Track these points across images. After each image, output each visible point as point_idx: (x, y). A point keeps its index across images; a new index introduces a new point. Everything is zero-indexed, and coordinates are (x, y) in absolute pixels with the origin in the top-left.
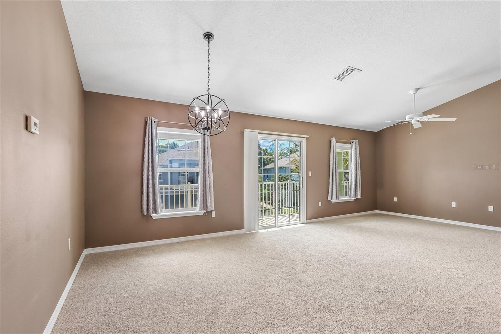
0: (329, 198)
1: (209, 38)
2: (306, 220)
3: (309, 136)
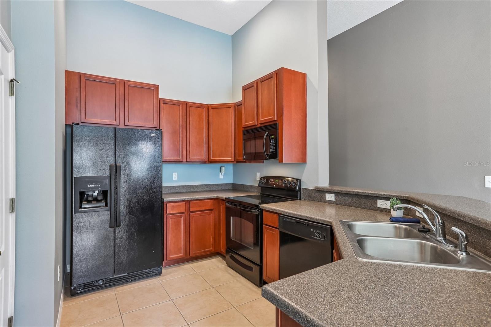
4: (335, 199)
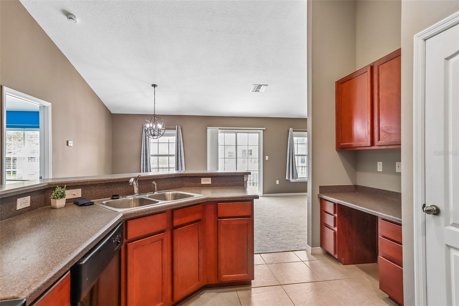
0: (287, 178)
1: (155, 87)
2: (263, 194)
3: (265, 129)
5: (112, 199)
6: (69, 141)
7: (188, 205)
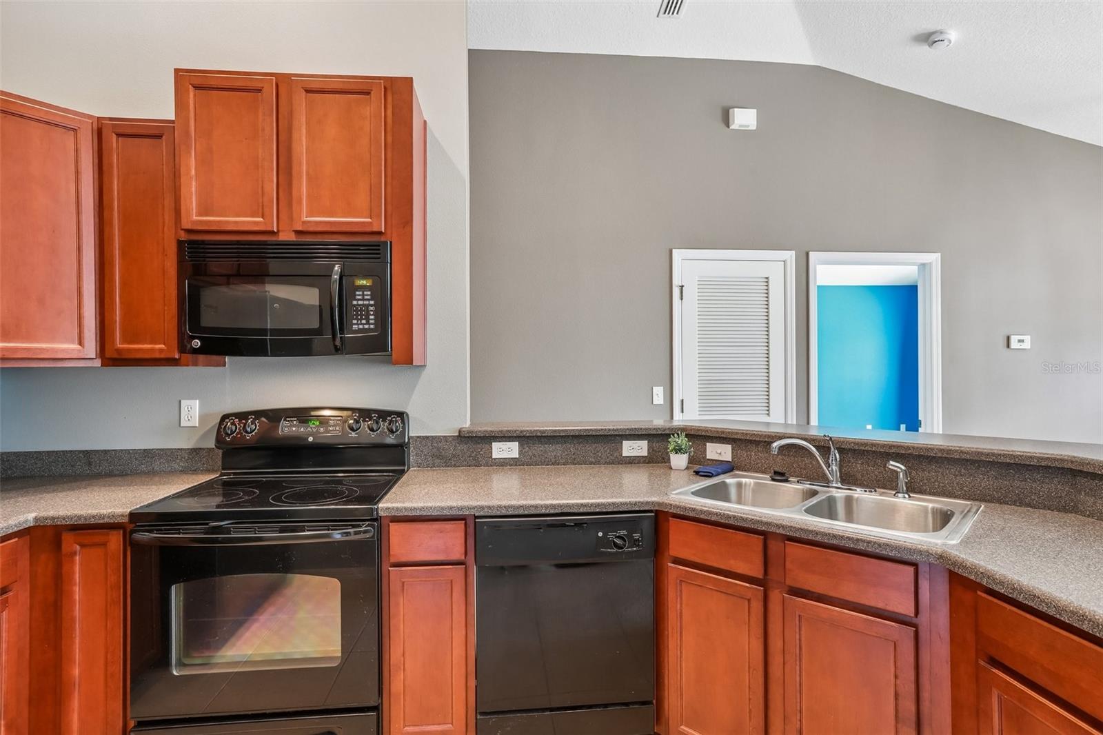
4: (520, 454)
5: (773, 480)
6: (1012, 336)
7: (831, 542)
